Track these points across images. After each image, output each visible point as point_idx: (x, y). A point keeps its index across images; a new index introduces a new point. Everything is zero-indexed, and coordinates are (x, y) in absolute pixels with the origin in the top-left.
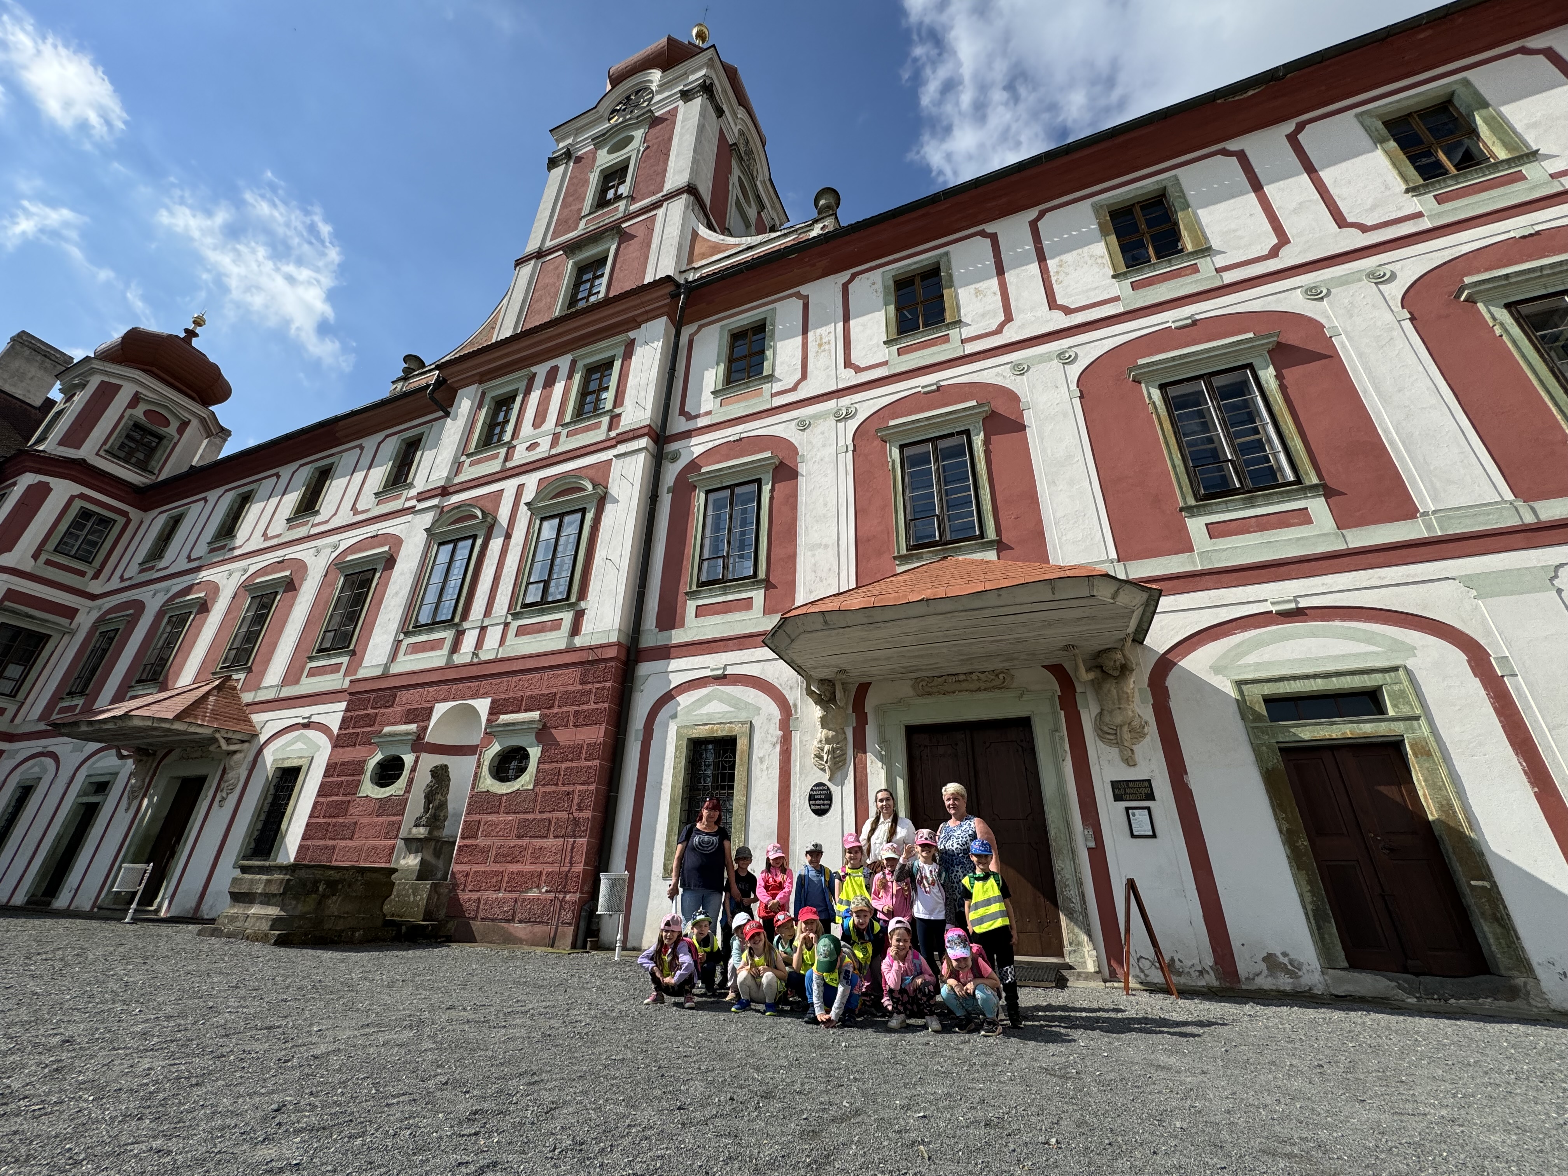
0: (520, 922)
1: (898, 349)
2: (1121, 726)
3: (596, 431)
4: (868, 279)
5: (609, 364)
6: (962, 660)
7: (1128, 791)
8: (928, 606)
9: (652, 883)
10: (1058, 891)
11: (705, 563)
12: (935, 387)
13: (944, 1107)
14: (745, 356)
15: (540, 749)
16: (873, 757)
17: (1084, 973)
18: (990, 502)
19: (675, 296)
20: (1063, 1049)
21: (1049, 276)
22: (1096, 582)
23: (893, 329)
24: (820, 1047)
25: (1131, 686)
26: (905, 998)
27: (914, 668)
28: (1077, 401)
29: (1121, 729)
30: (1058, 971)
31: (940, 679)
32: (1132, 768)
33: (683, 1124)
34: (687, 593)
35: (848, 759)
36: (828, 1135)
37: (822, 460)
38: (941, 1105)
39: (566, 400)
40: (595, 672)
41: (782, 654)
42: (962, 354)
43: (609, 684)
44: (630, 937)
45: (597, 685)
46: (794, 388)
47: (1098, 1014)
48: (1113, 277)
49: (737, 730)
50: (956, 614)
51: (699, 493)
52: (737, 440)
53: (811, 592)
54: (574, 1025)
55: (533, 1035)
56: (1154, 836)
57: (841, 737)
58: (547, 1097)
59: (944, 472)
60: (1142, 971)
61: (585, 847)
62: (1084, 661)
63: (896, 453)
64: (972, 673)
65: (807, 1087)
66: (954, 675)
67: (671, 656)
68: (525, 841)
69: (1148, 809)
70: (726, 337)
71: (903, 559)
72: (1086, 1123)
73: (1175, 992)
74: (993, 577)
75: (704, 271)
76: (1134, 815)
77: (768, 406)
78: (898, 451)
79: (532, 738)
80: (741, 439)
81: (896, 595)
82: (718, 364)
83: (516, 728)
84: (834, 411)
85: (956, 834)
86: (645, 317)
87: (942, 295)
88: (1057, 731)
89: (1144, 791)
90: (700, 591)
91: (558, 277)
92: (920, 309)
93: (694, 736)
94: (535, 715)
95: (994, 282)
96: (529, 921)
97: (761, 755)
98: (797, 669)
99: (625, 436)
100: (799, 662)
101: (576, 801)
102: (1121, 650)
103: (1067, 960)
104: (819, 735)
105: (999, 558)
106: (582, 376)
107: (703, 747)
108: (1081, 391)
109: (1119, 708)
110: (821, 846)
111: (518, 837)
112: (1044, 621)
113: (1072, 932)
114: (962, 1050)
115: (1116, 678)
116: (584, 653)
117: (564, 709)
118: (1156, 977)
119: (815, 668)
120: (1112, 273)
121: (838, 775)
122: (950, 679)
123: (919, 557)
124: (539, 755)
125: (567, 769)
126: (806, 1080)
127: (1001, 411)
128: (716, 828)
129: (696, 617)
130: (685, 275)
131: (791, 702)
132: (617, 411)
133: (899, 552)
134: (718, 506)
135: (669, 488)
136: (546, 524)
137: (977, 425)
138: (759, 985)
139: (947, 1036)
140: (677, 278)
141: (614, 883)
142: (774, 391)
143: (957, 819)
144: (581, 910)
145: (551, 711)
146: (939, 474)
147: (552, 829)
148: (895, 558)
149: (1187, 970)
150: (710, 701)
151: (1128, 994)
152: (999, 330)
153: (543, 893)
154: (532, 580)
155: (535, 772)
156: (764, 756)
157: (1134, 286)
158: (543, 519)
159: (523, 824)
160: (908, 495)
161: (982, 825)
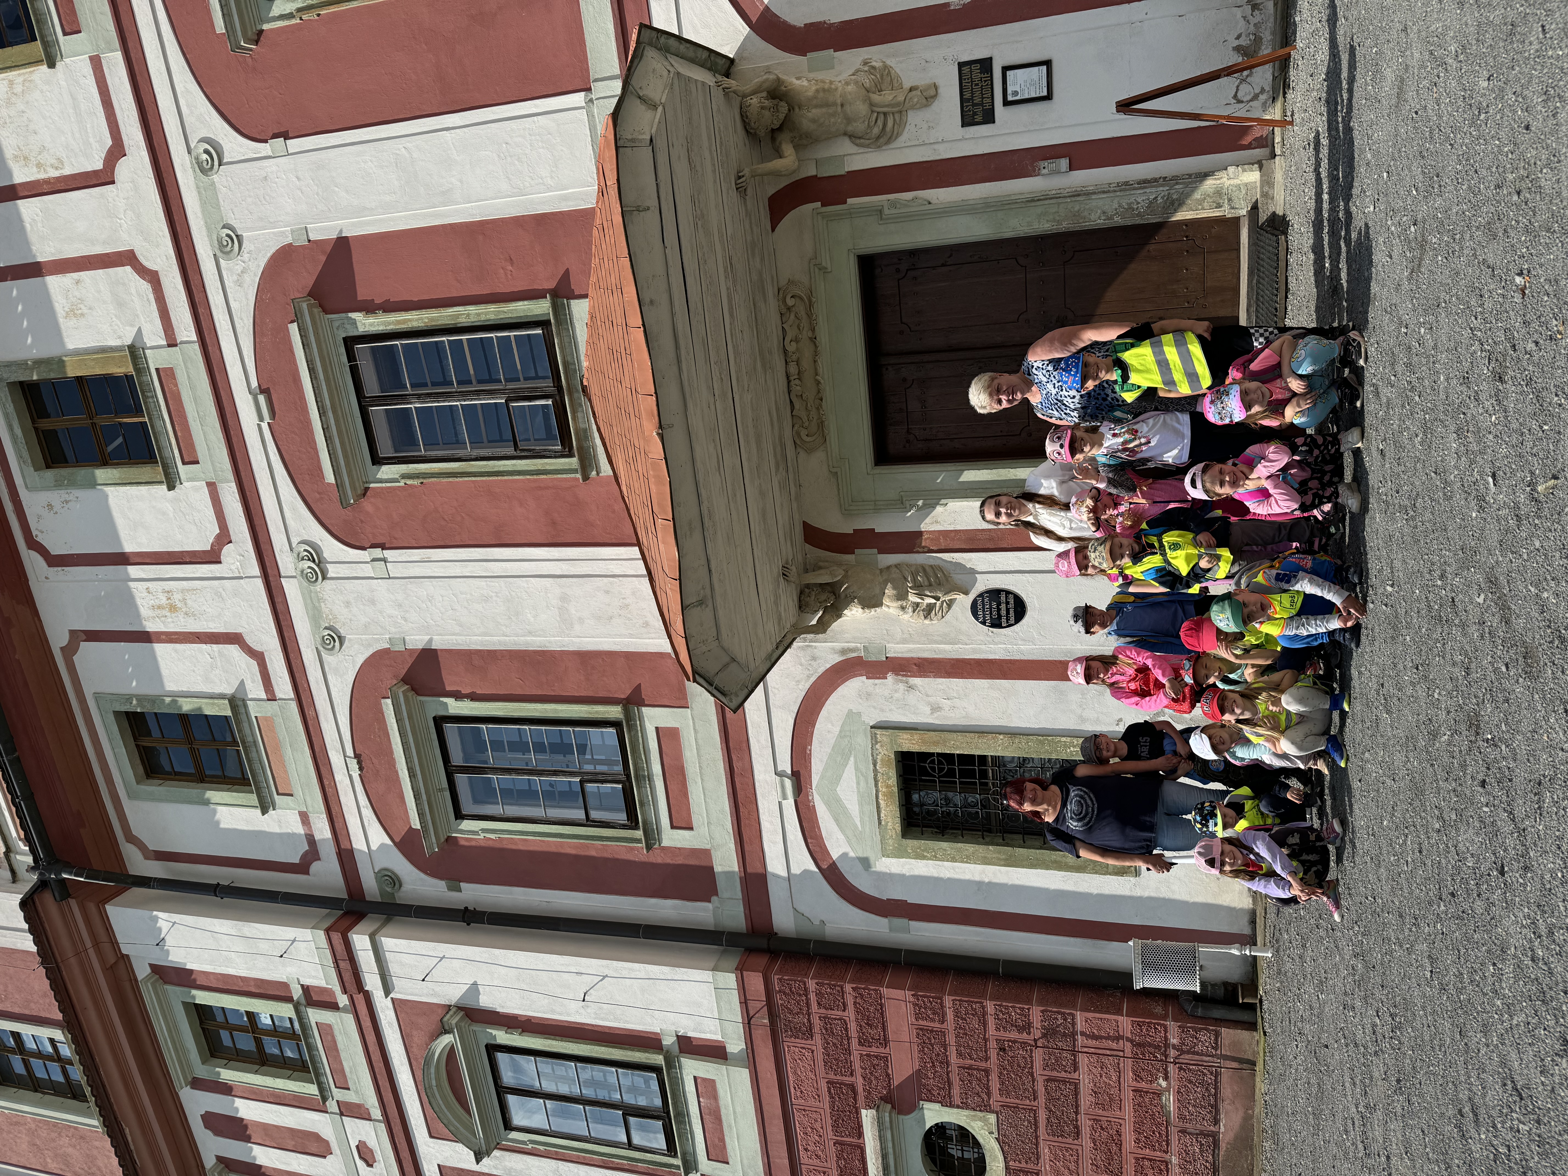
0: (1216, 1122)
1: (184, 463)
2: (872, 105)
3: (336, 1033)
4: (39, 517)
5: (202, 1014)
6: (764, 366)
7: (977, 100)
8: (671, 426)
9: (1146, 894)
10: (1138, 221)
11: (595, 815)
12: (261, 398)
13: (1479, 443)
14: (192, 750)
15: (927, 1105)
16: (928, 520)
17: (1262, 187)
18: (482, 306)
19: (65, 890)
20: (1381, 240)
21: (47, 181)
22: (626, 134)
23: (145, 471)
24: (1395, 628)
25: (805, 83)
26: (1313, 484)
27: (778, 449)
28: (294, 144)
29: (876, 105)
30: (1261, 228)
31: (797, 406)
32: (940, 91)
33: (1526, 868)
34: (649, 847)
35: (932, 562)
36: (1530, 634)
37: (400, 606)
38: (1474, 447)
39: (273, 1095)
40: (790, 1012)
41: (756, 676)
42: (196, 347)
43: (812, 984)
44: (1234, 930)
45: (814, 1007)
46: (259, 657)
47: (1324, 174)
48: (52, 65)
49: (886, 752)
50: (685, 376)
51: (462, 832)
52: (359, 763)
53: (646, 624)
54: (1380, 1037)
55: (1399, 1110)
56: (1048, 63)
57: (895, 574)
58: (1495, 1095)
59: (425, 385)
60: (1255, 97)
61: (1090, 1015)
62: (763, 159)
63: (387, 471)
64: (785, 351)
65: (1458, 658)
66: (789, 382)
67: (761, 871)
68: (1085, 1124)
69: (1005, 69)
70: (154, 788)
71: (587, 464)
72: (1489, 223)
73: (1286, 50)
74: (620, 312)
75: (14, 834)
76: (1015, 93)
77: (294, 706)
78: (385, 468)
79: (908, 1120)
80: (357, 756)
81: (652, 480)
82: (207, 802)
83: (891, 1150)
84: (305, 583)
85: (1054, 392)
86: (107, 947)
87: (79, 379)
88: (881, 211)
89: (977, 75)
90: (645, 823)
91: (17, 1123)
92: (103, 420)
93: (898, 827)
94: (867, 1116)
95: (54, 283)
96: (1215, 1107)
97: (928, 710)
98: (781, 649)
99: (348, 976)
100: (770, 647)
101: (1014, 1035)
102: (744, 96)
103: (1244, 212)
104: (891, 610)
105: (585, 296)
106: (225, 1067)
107: (916, 809)
108: (275, 136)
109: (842, 105)
110: (1076, 609)
111: (1078, 1134)
112: (696, 225)
113: (1201, 202)
114: (1389, 400)
115: (791, 109)
116: (758, 1034)
117: (857, 1065)
118: (1263, 76)
119: (780, 619)
120: (44, 68)
121: (958, 578)
122: (796, 389)
123: (584, 435)
124: (937, 1106)
125: (960, 1055)
126: (1448, 656)
127: (309, 281)
128: (1054, 788)
129: (691, 829)
130: (22, 871)
131: (838, 659)
132: (297, 993)
133: (575, 471)
134: (485, 794)
135: (450, 889)
136: (518, 1119)
137: (336, 324)
138: (1302, 718)
139: (1368, 420)
140: (27, 887)
141: (1150, 965)
142: (264, 696)
143: (1029, 389)
144: (1194, 1017)
145: (860, 1089)
146: (429, 395)
147: (1063, 1074)
148: (586, 478)
149: (1252, 28)
150: (838, 801)
151: (1291, 123)
152: (153, 278)
153: (1169, 1084)
154: (624, 1139)
155: (966, 1112)
156: (929, 704)
157: (72, 28)
158: (508, 1126)
159: (1057, 1129)
160: (468, 451)
161: (1039, 350)
